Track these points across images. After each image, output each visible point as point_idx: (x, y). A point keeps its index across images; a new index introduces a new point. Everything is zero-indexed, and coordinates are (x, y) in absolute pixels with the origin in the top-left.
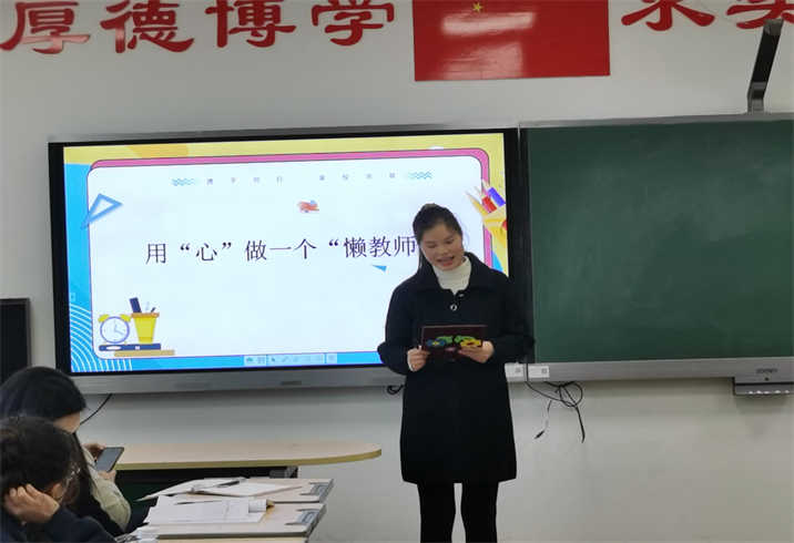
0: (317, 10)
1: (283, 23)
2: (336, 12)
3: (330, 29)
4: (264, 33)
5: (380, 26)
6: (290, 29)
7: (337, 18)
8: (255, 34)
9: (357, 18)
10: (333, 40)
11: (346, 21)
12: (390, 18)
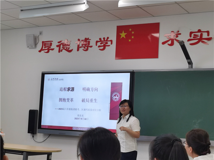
0: (97, 42)
1: (90, 45)
2: (101, 42)
3: (99, 46)
4: (86, 48)
5: (109, 46)
6: (91, 47)
7: (101, 44)
8: (84, 48)
9: (105, 44)
10: (99, 49)
11: (102, 45)
12: (112, 44)
